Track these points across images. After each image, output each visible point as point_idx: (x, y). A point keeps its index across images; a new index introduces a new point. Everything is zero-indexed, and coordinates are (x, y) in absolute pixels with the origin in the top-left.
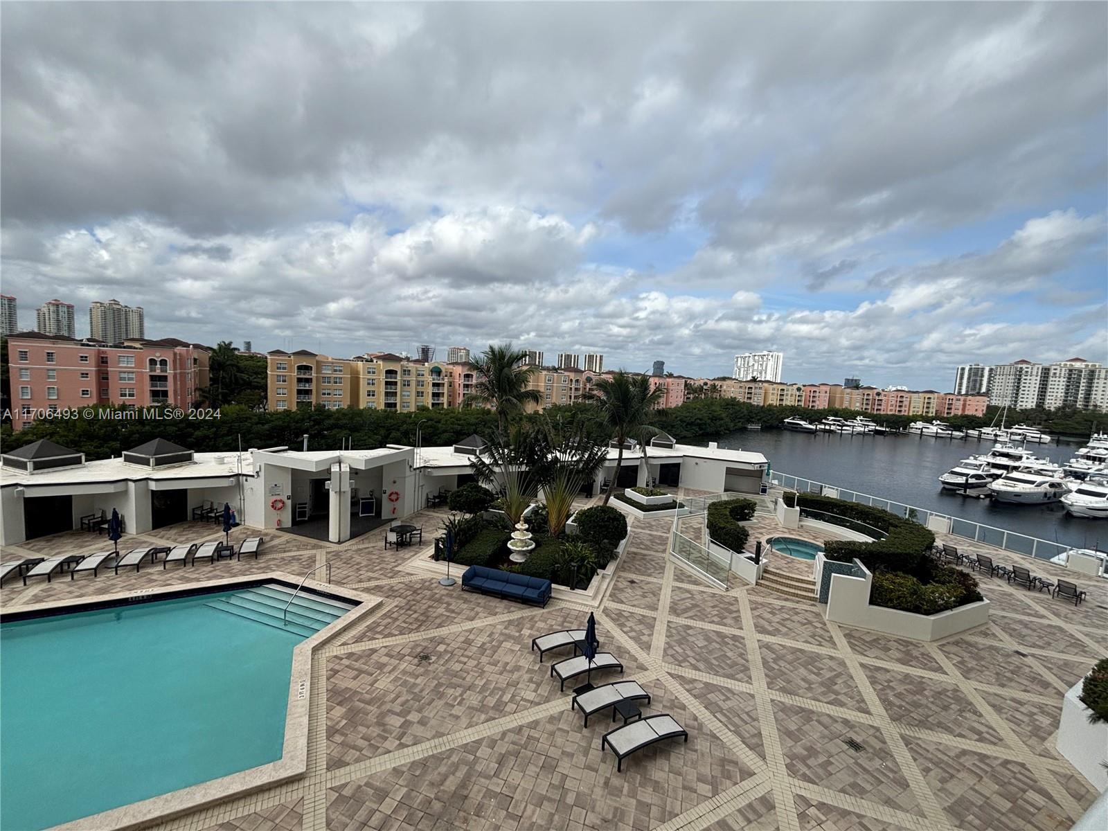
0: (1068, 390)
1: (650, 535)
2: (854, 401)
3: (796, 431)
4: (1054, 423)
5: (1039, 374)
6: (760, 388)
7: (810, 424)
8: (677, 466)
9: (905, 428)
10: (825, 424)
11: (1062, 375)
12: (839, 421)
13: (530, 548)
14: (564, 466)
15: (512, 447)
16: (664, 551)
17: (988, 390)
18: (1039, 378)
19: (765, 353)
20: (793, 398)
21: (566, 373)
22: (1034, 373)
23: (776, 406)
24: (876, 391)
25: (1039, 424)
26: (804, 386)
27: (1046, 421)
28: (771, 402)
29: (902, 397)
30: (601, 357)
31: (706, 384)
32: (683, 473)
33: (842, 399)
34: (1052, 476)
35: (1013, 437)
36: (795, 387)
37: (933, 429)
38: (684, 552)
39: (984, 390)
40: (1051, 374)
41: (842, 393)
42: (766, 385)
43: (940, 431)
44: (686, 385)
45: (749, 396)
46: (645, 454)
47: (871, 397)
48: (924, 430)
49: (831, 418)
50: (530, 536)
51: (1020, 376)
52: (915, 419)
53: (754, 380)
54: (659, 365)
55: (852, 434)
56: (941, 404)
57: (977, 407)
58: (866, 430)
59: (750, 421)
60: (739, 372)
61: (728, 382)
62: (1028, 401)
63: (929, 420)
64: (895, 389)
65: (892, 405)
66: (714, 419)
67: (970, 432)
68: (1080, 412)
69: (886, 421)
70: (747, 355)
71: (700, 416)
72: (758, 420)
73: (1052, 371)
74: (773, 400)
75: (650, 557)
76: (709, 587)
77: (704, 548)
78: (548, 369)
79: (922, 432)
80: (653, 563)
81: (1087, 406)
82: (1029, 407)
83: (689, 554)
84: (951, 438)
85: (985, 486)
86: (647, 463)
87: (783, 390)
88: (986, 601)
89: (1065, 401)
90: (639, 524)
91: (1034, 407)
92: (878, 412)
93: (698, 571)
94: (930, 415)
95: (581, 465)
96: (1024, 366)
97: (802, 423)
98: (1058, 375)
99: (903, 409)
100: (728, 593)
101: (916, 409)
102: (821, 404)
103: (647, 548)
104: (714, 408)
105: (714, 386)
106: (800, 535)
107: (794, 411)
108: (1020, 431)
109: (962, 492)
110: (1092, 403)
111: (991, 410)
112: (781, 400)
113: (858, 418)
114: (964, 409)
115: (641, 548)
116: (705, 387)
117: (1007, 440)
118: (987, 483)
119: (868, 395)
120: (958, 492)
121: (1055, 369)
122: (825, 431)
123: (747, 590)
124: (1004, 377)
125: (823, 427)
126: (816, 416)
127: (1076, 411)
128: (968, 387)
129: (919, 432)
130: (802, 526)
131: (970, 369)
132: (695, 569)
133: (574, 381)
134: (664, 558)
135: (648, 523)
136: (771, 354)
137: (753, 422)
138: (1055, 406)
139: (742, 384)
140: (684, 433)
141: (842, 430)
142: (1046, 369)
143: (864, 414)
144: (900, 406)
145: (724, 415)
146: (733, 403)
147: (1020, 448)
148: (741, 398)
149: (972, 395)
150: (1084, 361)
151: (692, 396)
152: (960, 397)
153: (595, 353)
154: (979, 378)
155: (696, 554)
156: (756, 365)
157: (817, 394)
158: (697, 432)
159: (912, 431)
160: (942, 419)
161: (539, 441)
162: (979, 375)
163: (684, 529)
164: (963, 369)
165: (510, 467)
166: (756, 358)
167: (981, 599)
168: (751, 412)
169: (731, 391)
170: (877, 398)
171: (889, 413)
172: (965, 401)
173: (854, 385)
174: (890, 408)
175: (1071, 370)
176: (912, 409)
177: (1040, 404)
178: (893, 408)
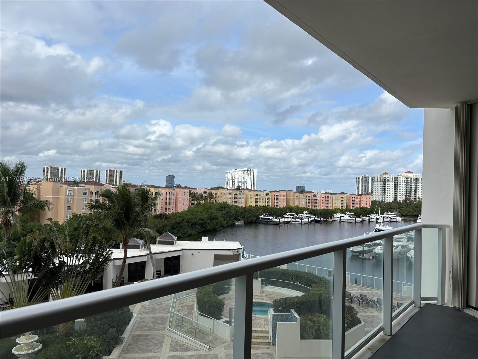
0: (406, 190)
1: (153, 318)
2: (301, 202)
3: (268, 224)
4: (402, 209)
5: (394, 181)
6: (243, 194)
7: (276, 218)
8: (178, 258)
9: (331, 218)
10: (285, 218)
11: (404, 181)
12: (293, 215)
13: (36, 349)
14: (71, 269)
15: (16, 257)
16: (164, 329)
17: (372, 191)
18: (393, 183)
19: (245, 169)
20: (264, 200)
21: (87, 187)
22: (391, 180)
23: (254, 207)
24: (313, 194)
25: (396, 211)
26: (270, 192)
27: (399, 208)
28: (250, 204)
29: (328, 197)
30: (121, 172)
31: (205, 192)
32: (183, 263)
33: (294, 199)
34: (402, 242)
35: (385, 220)
36: (265, 193)
37: (346, 217)
38: (179, 326)
39: (370, 191)
40: (399, 181)
41: (294, 196)
42: (246, 192)
43: (349, 218)
44: (190, 194)
45: (236, 200)
46: (150, 251)
47: (310, 198)
48: (342, 218)
49: (288, 213)
50: (36, 338)
51: (385, 182)
52: (335, 211)
53: (239, 188)
54: (170, 179)
55: (301, 224)
56: (348, 201)
57: (366, 203)
58: (310, 220)
59: (236, 219)
60: (229, 184)
61: (221, 191)
62: (390, 198)
63: (343, 212)
64: (325, 192)
65: (323, 203)
66: (212, 219)
67: (365, 217)
68: (413, 202)
69: (320, 214)
70: (234, 170)
71: (201, 218)
72: (243, 218)
73: (399, 179)
74: (251, 203)
75: (151, 336)
76: (197, 350)
77: (194, 320)
78: (69, 183)
79: (340, 219)
80: (154, 341)
81: (416, 199)
82: (391, 201)
83: (182, 328)
84: (356, 222)
85: (372, 251)
86: (152, 258)
87: (257, 195)
88: (363, 323)
89: (406, 196)
90: (145, 310)
91: (393, 201)
92: (316, 208)
93: (189, 340)
94: (344, 208)
95: (88, 266)
96: (386, 176)
97: (271, 218)
98: (401, 181)
99: (329, 205)
100: (211, 353)
101: (336, 205)
102: (282, 204)
103: (150, 329)
104: (211, 210)
105: (211, 194)
106: (262, 299)
107: (265, 210)
108: (388, 216)
109: (361, 256)
110: (417, 197)
111: (374, 203)
112: (257, 202)
113: (304, 213)
114: (360, 204)
115: (145, 330)
116: (204, 195)
117: (382, 222)
118: (373, 249)
119: (309, 196)
120: (360, 257)
121: (400, 178)
122: (285, 223)
123: (224, 347)
124: (378, 183)
125: (284, 220)
126: (278, 212)
127: (411, 202)
128: (362, 190)
129: (339, 219)
130: (263, 292)
131: (362, 178)
132: (187, 338)
133: (94, 193)
134: (163, 335)
135: (153, 308)
136: (249, 170)
137: (239, 220)
138: (402, 199)
139: (231, 192)
140: (190, 232)
141: (295, 221)
142: (396, 178)
143: (308, 210)
144: (327, 203)
145: (219, 216)
146: (224, 206)
147: (387, 226)
148: (230, 202)
149: (365, 195)
150: (412, 173)
151: (195, 202)
152: (358, 196)
153: (114, 168)
154: (367, 184)
155: (188, 326)
156: (240, 177)
157: (279, 197)
158: (200, 230)
159: (335, 219)
160: (350, 211)
161: (46, 248)
162: (367, 182)
163: (180, 308)
164: (359, 178)
165: (16, 276)
166: (240, 172)
167: (360, 323)
168: (238, 212)
169: (223, 197)
170: (314, 198)
171: (322, 208)
172: (360, 198)
173: (301, 190)
174: (322, 205)
175: (407, 178)
176: (334, 205)
177: (395, 199)
178: (324, 205)
